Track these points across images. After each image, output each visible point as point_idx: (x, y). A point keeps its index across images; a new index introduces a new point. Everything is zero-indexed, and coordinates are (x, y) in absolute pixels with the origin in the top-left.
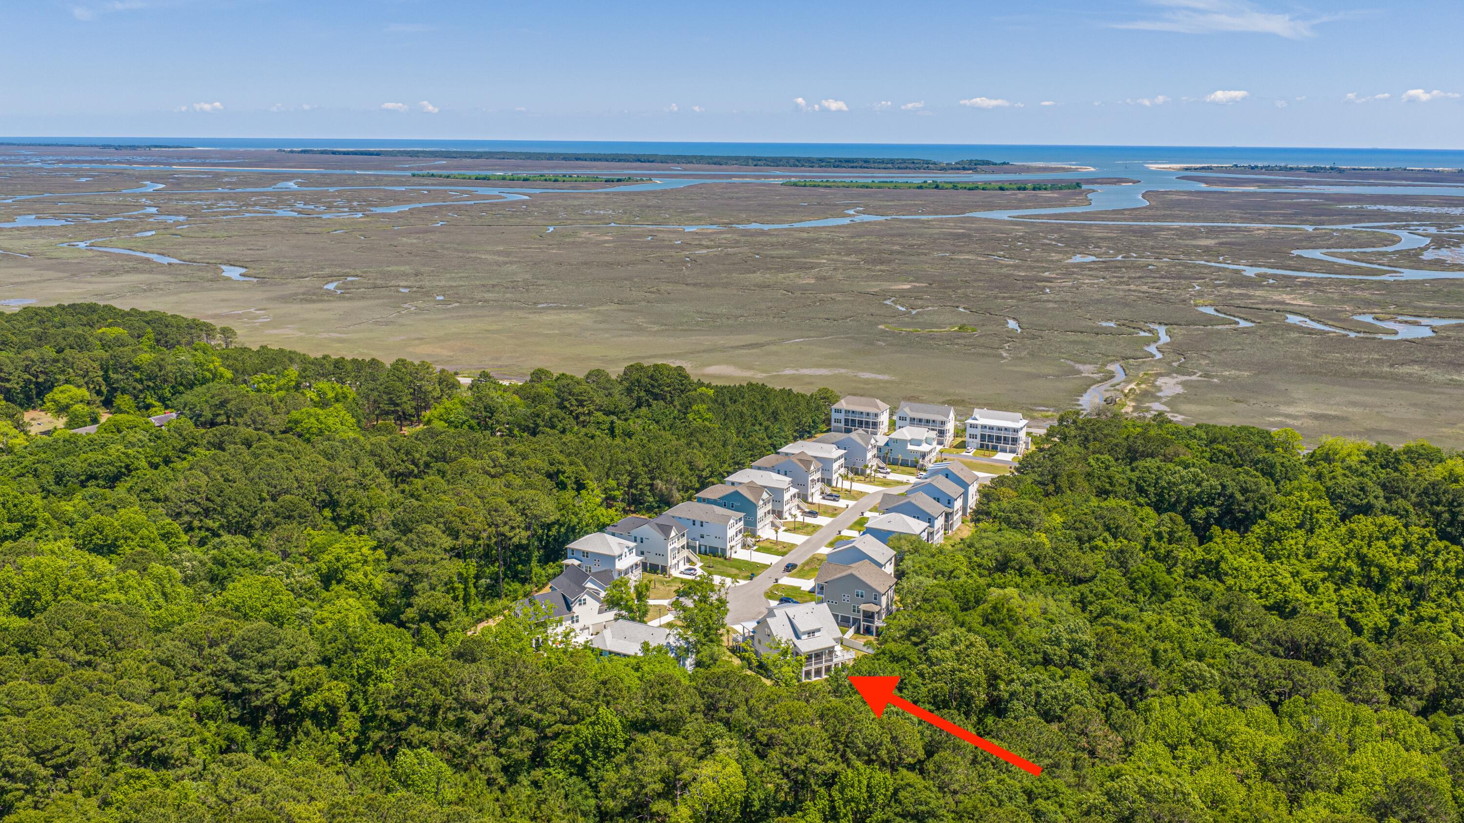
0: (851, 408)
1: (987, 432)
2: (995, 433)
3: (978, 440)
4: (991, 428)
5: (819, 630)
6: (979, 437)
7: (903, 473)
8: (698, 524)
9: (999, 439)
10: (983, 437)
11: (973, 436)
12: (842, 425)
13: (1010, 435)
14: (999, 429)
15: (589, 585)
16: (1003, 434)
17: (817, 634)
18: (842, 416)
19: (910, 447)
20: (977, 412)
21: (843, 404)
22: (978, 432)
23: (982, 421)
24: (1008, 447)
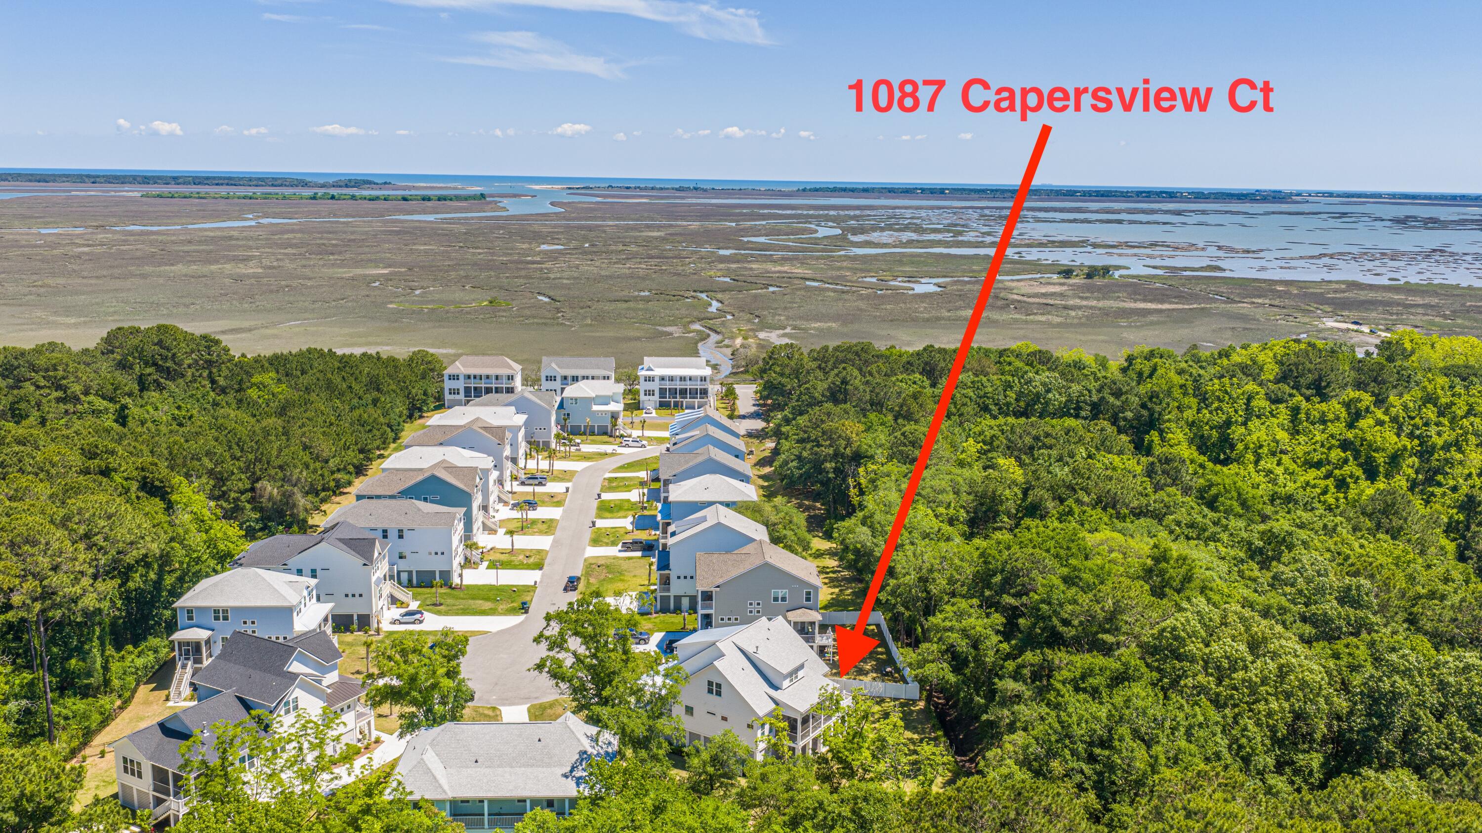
0: (472, 371)
1: (668, 385)
2: (678, 385)
3: (656, 398)
4: (672, 379)
5: (802, 667)
6: (657, 393)
7: (594, 442)
8: (393, 535)
9: (683, 392)
10: (662, 392)
11: (650, 393)
12: (461, 396)
13: (699, 386)
14: (683, 379)
15: (296, 667)
16: (688, 385)
17: (801, 674)
18: (460, 385)
19: (595, 408)
20: (648, 361)
21: (459, 367)
22: (655, 386)
23: (658, 372)
24: (696, 401)
